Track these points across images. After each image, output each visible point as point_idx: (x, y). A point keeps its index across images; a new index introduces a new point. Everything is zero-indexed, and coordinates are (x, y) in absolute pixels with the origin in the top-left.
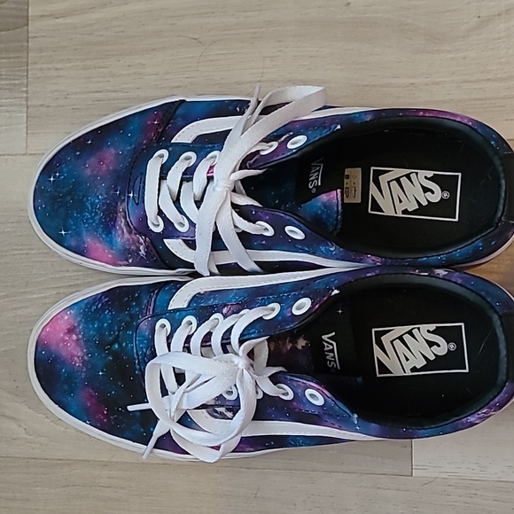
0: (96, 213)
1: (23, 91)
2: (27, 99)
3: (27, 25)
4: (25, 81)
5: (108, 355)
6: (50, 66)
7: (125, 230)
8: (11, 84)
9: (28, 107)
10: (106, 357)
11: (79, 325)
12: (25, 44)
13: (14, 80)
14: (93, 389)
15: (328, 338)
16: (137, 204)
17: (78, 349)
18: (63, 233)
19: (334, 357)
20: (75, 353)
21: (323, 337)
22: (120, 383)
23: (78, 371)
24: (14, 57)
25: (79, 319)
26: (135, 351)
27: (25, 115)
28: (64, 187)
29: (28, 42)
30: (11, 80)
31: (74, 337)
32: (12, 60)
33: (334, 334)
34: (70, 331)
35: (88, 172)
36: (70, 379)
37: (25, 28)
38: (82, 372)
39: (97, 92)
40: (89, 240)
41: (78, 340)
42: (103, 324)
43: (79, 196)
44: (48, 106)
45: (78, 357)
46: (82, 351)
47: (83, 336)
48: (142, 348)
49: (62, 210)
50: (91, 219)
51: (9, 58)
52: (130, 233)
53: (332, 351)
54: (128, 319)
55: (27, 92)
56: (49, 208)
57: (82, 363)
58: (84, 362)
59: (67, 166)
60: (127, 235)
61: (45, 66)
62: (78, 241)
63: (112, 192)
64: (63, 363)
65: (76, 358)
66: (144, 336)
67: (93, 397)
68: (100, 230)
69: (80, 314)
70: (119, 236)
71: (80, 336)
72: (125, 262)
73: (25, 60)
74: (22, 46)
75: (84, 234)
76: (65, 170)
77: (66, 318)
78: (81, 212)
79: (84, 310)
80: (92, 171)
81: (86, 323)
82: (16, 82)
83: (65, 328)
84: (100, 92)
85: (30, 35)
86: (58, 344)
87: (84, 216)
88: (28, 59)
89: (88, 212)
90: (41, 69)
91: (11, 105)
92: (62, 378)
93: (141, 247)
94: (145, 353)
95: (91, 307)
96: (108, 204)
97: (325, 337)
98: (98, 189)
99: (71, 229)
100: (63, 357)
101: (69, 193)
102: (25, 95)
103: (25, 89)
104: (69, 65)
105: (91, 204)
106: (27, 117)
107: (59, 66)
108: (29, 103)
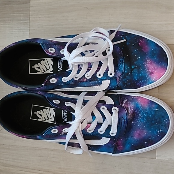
0: (142, 115)
1: (28, 25)
2: (29, 27)
3: (30, 2)
4: (29, 21)
5: (136, 64)
6: (37, 16)
7: (129, 108)
8: (24, 22)
9: (29, 30)
10: (137, 63)
11: (148, 75)
12: (29, 9)
13: (25, 21)
14: (144, 52)
15: (60, 69)
16: (122, 117)
17: (148, 66)
18: (157, 110)
19: (59, 63)
20: (150, 65)
21: (62, 70)
22: (133, 54)
23: (149, 58)
24: (25, 13)
25: (148, 77)
26: (124, 65)
27: (28, 33)
28: (155, 126)
29: (30, 8)
30: (24, 21)
31: (150, 71)
32: (25, 14)
33: (58, 71)
34: (152, 73)
35: (145, 131)
36: (153, 55)
37: (29, 3)
38: (148, 58)
39: (52, 25)
40: (146, 106)
41: (148, 70)
42: (138, 75)
43: (149, 122)
44: (36, 30)
45: (148, 63)
46: (147, 65)
47: (146, 71)
48: (121, 66)
49: (156, 118)
50: (144, 114)
51: (24, 13)
52: (128, 108)
53: (59, 65)
54: (127, 77)
55: (29, 25)
56: (162, 119)
57: (147, 61)
58: (146, 61)
59: (154, 135)
60: (129, 107)
61: (35, 16)
62: (151, 106)
63: (135, 123)
64: (155, 61)
65: (150, 63)
66: (120, 71)
67: (144, 49)
68: (140, 109)
69: (148, 79)
70: (133, 107)
71: (147, 71)
72: (134, 97)
73: (29, 14)
74: (28, 10)
75: (148, 109)
76: (155, 133)
77: (154, 78)
78: (148, 116)
79: (147, 80)
80: (143, 131)
81: (145, 76)
82: (26, 22)
83: (154, 74)
84: (54, 25)
85: (31, 6)
86: (157, 68)
87: (147, 115)
88: (30, 14)
89: (145, 116)
90: (34, 17)
91: (24, 29)
92: (156, 55)
93: (125, 102)
94: (120, 65)
95: (144, 81)
96: (137, 119)
97: (61, 69)
98: (141, 124)
99: (153, 110)
100: (155, 63)
101: (153, 124)
102: (29, 26)
103: (29, 24)
104: (43, 16)
105: (143, 119)
106: (29, 33)
107: (40, 16)
108: (30, 29)
